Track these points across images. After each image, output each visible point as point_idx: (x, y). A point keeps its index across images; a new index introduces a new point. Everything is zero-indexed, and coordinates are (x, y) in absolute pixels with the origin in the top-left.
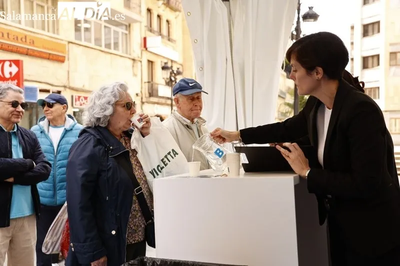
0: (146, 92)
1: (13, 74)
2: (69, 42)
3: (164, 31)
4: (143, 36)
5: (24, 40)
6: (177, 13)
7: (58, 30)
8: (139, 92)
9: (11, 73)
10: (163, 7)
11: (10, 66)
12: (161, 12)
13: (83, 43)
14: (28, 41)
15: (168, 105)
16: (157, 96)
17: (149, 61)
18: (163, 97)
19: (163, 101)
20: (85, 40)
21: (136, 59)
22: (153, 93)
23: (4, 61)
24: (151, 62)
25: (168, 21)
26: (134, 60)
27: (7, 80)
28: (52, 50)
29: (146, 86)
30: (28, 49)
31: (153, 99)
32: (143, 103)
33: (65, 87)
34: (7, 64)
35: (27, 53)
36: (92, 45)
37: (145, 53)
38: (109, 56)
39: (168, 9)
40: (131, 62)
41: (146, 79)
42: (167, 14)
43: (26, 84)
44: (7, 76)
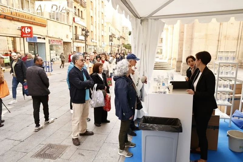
0: (74, 38)
1: (29, 32)
2: (47, 19)
3: (80, 15)
4: (73, 17)
5: (31, 18)
6: (85, 8)
7: (43, 14)
8: (72, 38)
9: (28, 32)
10: (80, 6)
11: (28, 29)
12: (79, 8)
13: (52, 19)
14: (33, 19)
15: (84, 43)
16: (78, 39)
17: (75, 26)
18: (80, 40)
19: (81, 41)
20: (53, 18)
21: (71, 25)
22: (77, 38)
23: (25, 27)
24: (76, 27)
25: (81, 11)
26: (70, 26)
27: (27, 34)
28: (41, 22)
29: (74, 36)
30: (33, 22)
31: (77, 41)
32: (74, 42)
33: (46, 36)
34: (26, 28)
35: (33, 23)
36: (55, 20)
37: (74, 23)
38: (61, 24)
39: (82, 7)
40: (69, 27)
41: (74, 33)
42: (81, 9)
43: (34, 36)
44: (27, 32)
